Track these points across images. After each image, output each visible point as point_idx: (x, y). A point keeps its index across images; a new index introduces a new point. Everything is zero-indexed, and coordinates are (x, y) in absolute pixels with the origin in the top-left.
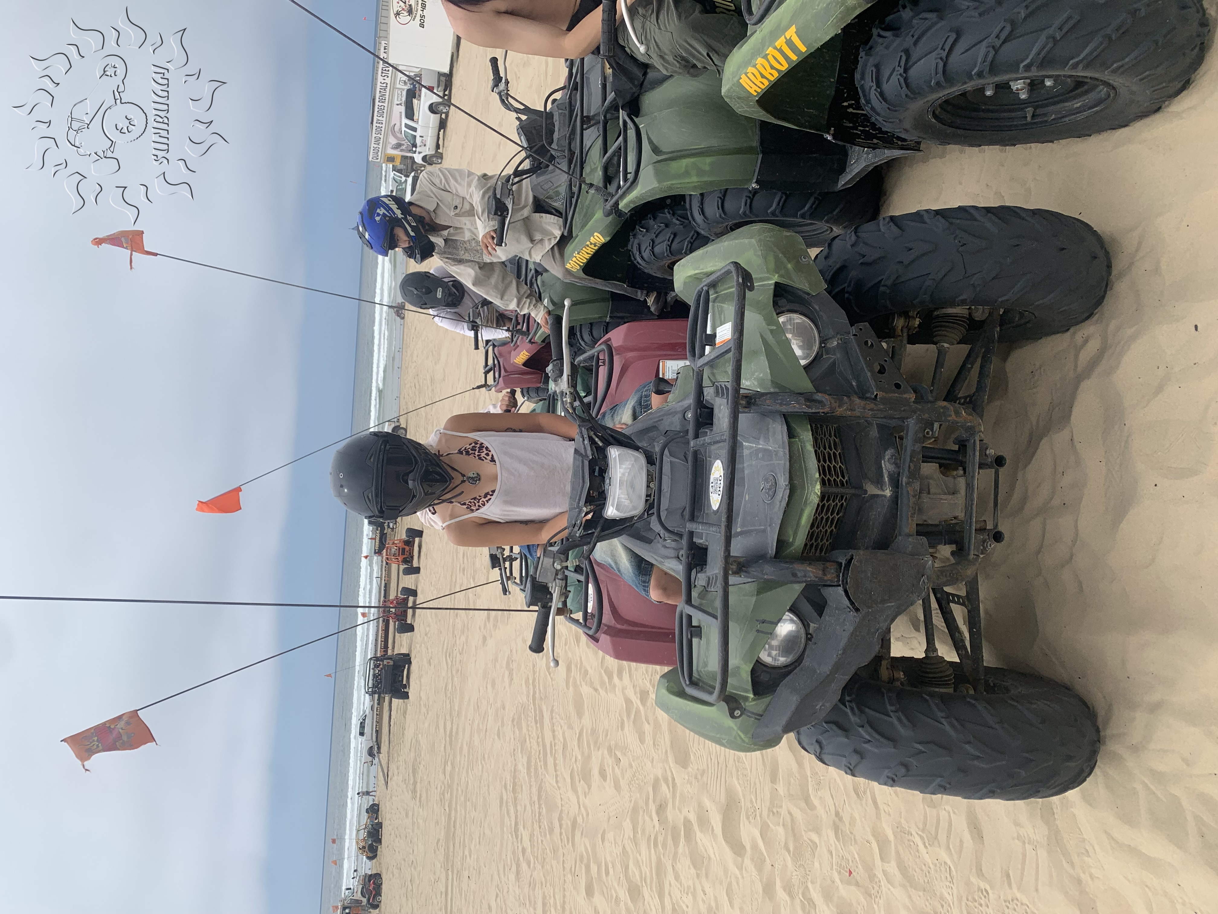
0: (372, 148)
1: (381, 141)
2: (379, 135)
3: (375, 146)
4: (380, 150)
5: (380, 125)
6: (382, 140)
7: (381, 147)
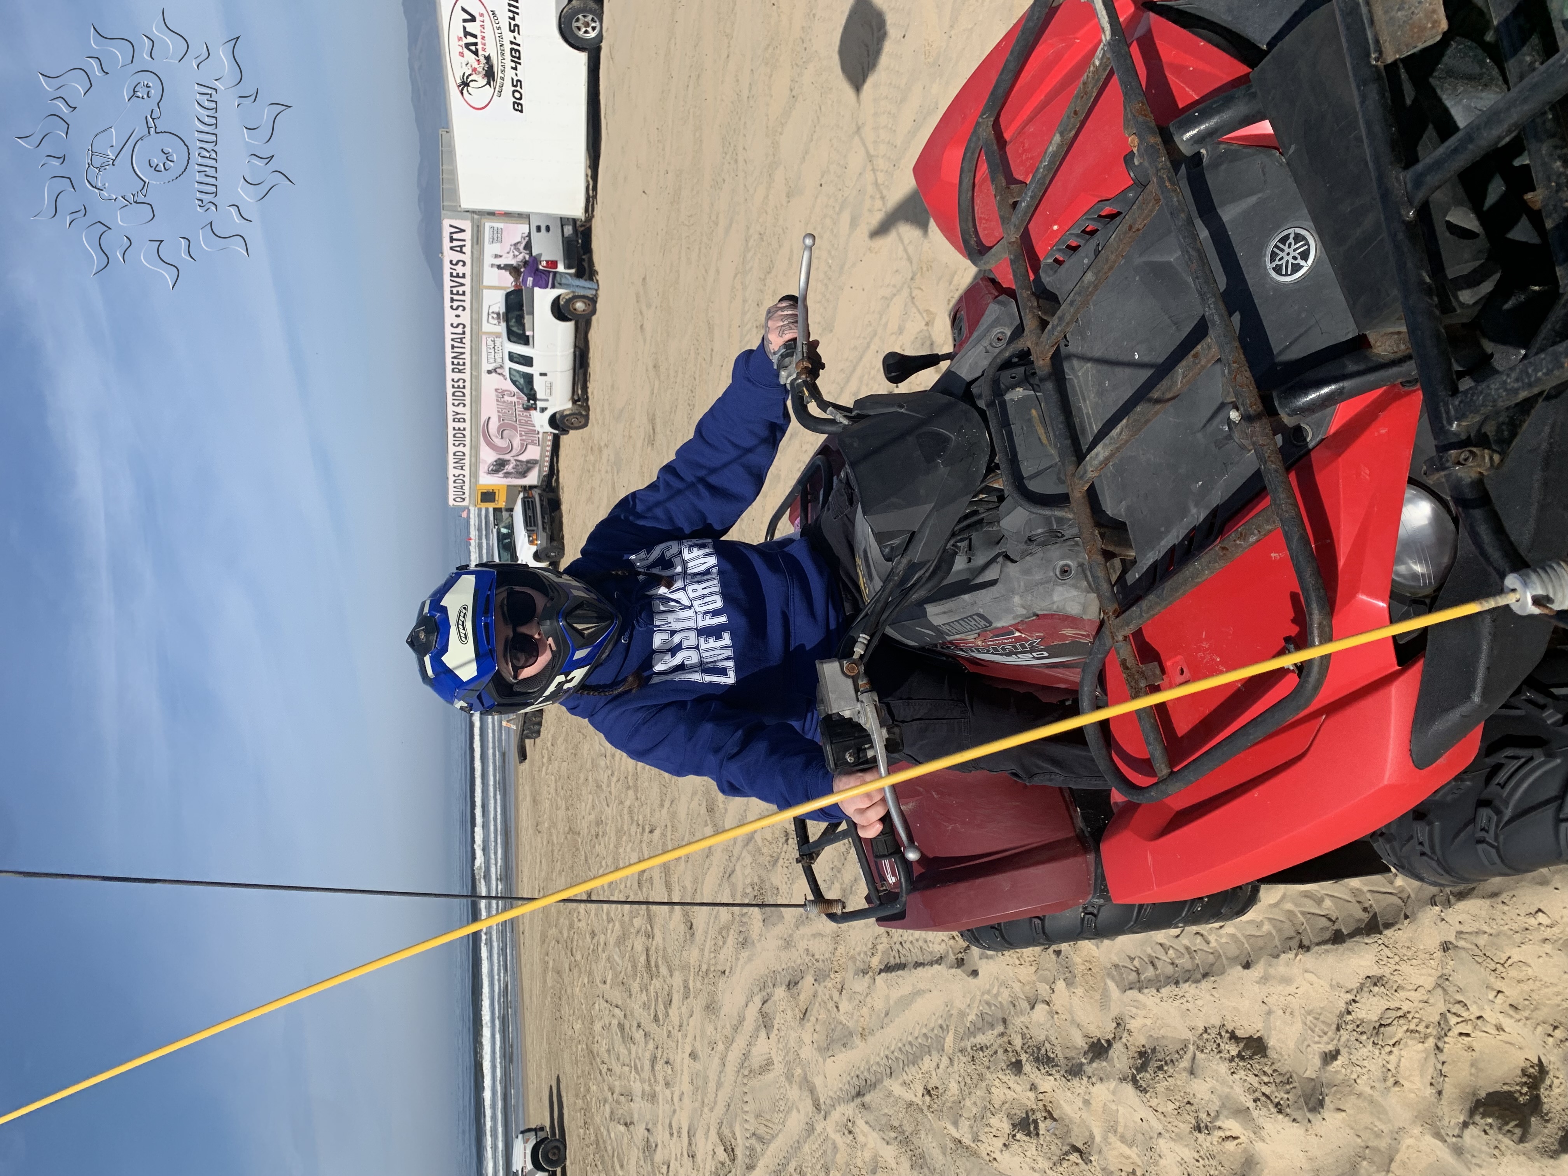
0: (451, 479)
1: (467, 461)
2: (461, 448)
3: (457, 472)
4: (467, 479)
5: (461, 425)
6: (467, 457)
7: (467, 472)
